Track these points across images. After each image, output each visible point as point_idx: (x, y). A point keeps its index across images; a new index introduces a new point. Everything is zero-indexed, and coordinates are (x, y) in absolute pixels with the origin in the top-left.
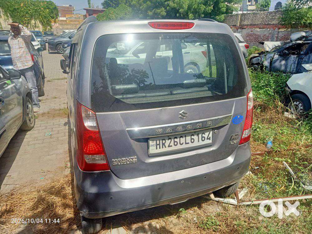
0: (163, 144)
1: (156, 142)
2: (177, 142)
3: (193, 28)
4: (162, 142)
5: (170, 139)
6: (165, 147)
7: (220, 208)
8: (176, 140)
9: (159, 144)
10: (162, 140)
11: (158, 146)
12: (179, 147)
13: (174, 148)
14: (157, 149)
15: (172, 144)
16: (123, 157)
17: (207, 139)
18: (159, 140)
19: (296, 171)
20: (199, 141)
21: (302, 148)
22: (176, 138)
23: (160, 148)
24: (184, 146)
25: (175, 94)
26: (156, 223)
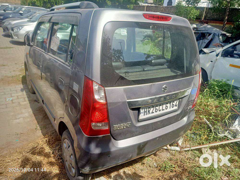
0: (149, 111)
1: (145, 110)
2: (157, 109)
3: (171, 20)
4: (148, 110)
5: (153, 107)
6: (150, 114)
7: (169, 154)
8: (157, 108)
9: (146, 112)
10: (148, 108)
11: (145, 113)
12: (158, 113)
13: (155, 114)
14: (144, 115)
15: (154, 111)
16: (122, 123)
17: (175, 106)
18: (147, 108)
19: (213, 124)
20: (170, 108)
21: (214, 108)
22: (157, 106)
23: (146, 115)
24: (162, 112)
25: (146, 71)
26: (128, 170)
